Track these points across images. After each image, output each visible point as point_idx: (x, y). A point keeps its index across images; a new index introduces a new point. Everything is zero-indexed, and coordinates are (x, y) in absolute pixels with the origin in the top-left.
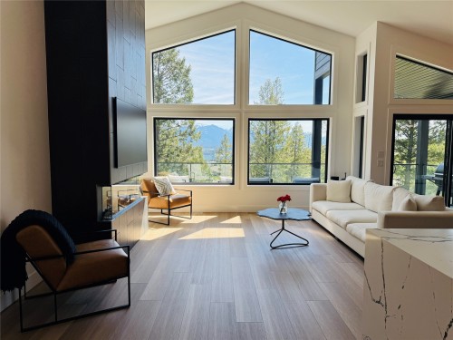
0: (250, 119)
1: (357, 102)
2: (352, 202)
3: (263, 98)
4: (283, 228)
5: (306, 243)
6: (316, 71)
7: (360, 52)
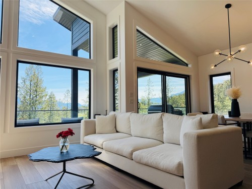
0: (18, 62)
1: (110, 59)
2: (117, 132)
3: (28, 75)
4: (64, 171)
5: (91, 182)
6: (72, 44)
7: (110, 24)
